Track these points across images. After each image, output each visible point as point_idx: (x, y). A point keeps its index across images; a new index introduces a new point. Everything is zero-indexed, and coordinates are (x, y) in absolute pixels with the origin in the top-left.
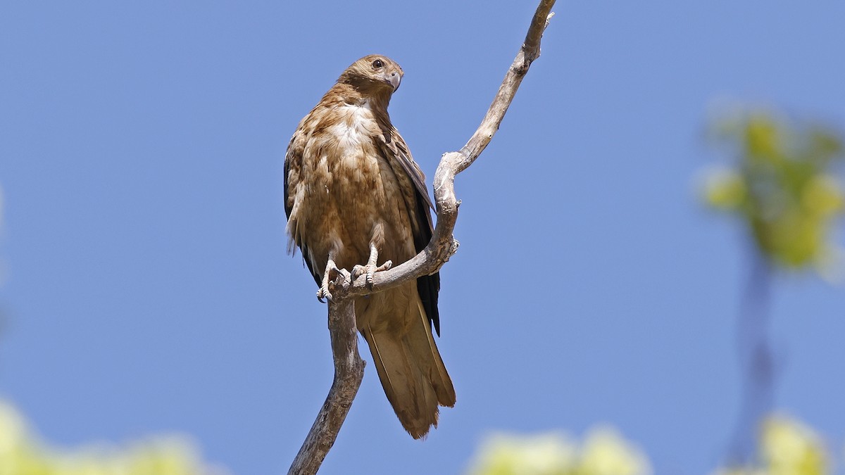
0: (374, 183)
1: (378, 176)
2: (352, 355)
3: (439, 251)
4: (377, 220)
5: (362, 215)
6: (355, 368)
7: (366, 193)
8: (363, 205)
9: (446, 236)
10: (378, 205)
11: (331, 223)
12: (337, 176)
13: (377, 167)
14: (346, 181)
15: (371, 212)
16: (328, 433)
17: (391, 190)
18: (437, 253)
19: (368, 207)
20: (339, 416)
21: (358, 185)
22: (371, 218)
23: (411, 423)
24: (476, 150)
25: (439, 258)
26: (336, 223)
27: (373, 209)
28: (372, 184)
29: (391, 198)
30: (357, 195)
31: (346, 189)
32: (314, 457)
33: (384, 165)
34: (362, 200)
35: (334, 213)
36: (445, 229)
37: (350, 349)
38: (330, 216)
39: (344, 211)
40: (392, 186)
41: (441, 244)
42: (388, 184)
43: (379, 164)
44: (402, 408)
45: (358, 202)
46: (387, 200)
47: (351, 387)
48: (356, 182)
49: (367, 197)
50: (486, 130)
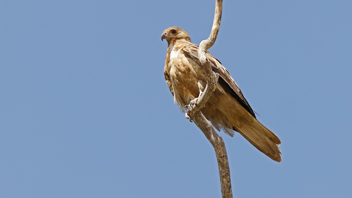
0: (189, 68)
1: (189, 66)
2: (212, 136)
3: (210, 80)
4: (198, 82)
5: (192, 83)
6: (216, 141)
7: (189, 74)
8: (190, 79)
9: (209, 73)
10: (195, 76)
11: (186, 92)
12: (177, 73)
13: (188, 62)
14: (180, 73)
15: (195, 80)
16: (222, 170)
17: (197, 69)
18: (209, 81)
19: (192, 79)
20: (222, 162)
21: (184, 72)
22: (196, 82)
23: (274, 157)
24: (213, 36)
25: (211, 82)
26: (188, 91)
27: (195, 79)
28: (189, 70)
29: (198, 71)
30: (186, 77)
31: (182, 77)
32: (223, 183)
33: (191, 60)
34: (189, 78)
35: (185, 88)
36: (206, 70)
37: (211, 134)
38: (184, 90)
39: (186, 85)
40: (197, 67)
41: (209, 77)
42: (195, 67)
43: (189, 61)
44: (267, 152)
45: (188, 79)
46: (196, 72)
47: (219, 149)
48: (183, 72)
49: (190, 75)
50: (214, 27)
